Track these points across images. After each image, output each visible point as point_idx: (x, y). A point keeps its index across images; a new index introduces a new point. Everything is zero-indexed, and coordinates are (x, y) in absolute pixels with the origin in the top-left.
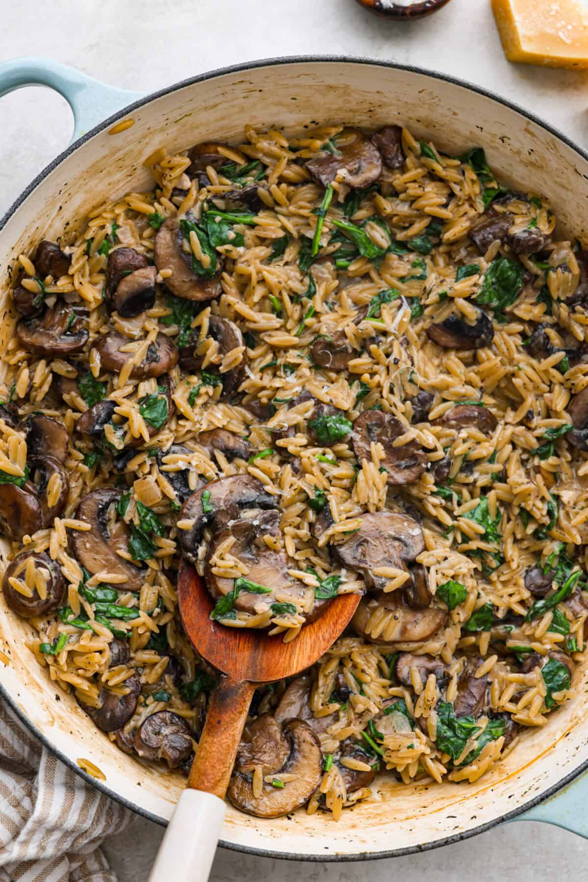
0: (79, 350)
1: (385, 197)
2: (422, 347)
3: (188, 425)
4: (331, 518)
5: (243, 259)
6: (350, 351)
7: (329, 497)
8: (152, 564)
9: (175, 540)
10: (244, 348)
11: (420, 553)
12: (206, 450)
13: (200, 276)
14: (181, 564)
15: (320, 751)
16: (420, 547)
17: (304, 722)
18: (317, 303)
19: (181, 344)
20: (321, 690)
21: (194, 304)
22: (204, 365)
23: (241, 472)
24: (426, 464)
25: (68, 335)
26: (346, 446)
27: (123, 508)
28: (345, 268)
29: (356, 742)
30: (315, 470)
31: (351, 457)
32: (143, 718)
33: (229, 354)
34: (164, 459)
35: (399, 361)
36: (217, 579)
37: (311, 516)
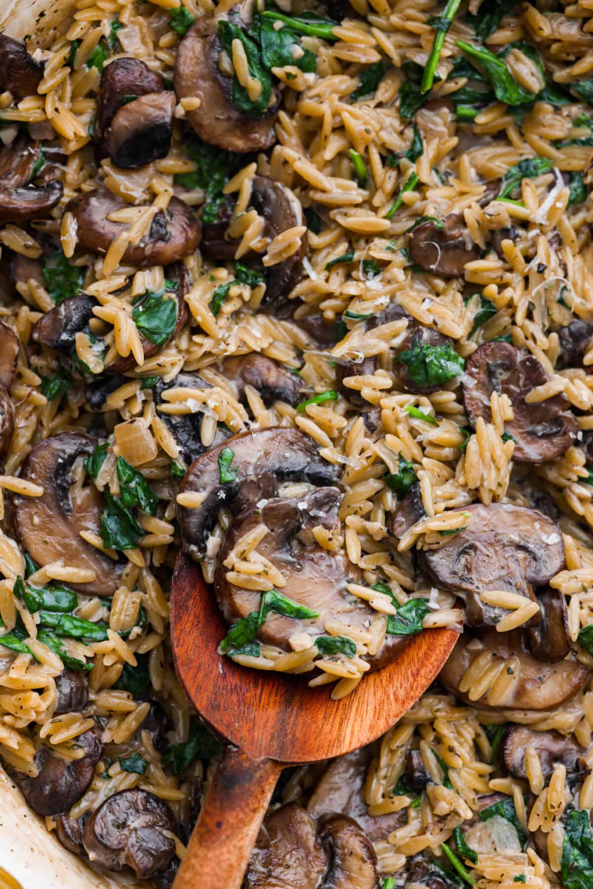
0: (44, 213)
1: (541, 11)
2: (581, 251)
3: (207, 344)
4: (422, 507)
5: (313, 92)
6: (469, 247)
7: (420, 474)
8: (135, 557)
9: (173, 522)
10: (304, 228)
11: (556, 573)
12: (233, 385)
13: (243, 112)
14: (179, 563)
15: (375, 871)
16: (557, 563)
17: (353, 822)
18: (423, 170)
19: (206, 218)
20: (383, 772)
21: (231, 158)
22: (240, 252)
23: (284, 423)
24: (576, 434)
25: (31, 189)
26: (453, 396)
27: (96, 465)
28: (470, 120)
29: (432, 859)
30: (402, 429)
31: (458, 413)
32: (101, 797)
33: (280, 237)
34: (165, 395)
35: (545, 268)
36: (234, 590)
37: (390, 501)
